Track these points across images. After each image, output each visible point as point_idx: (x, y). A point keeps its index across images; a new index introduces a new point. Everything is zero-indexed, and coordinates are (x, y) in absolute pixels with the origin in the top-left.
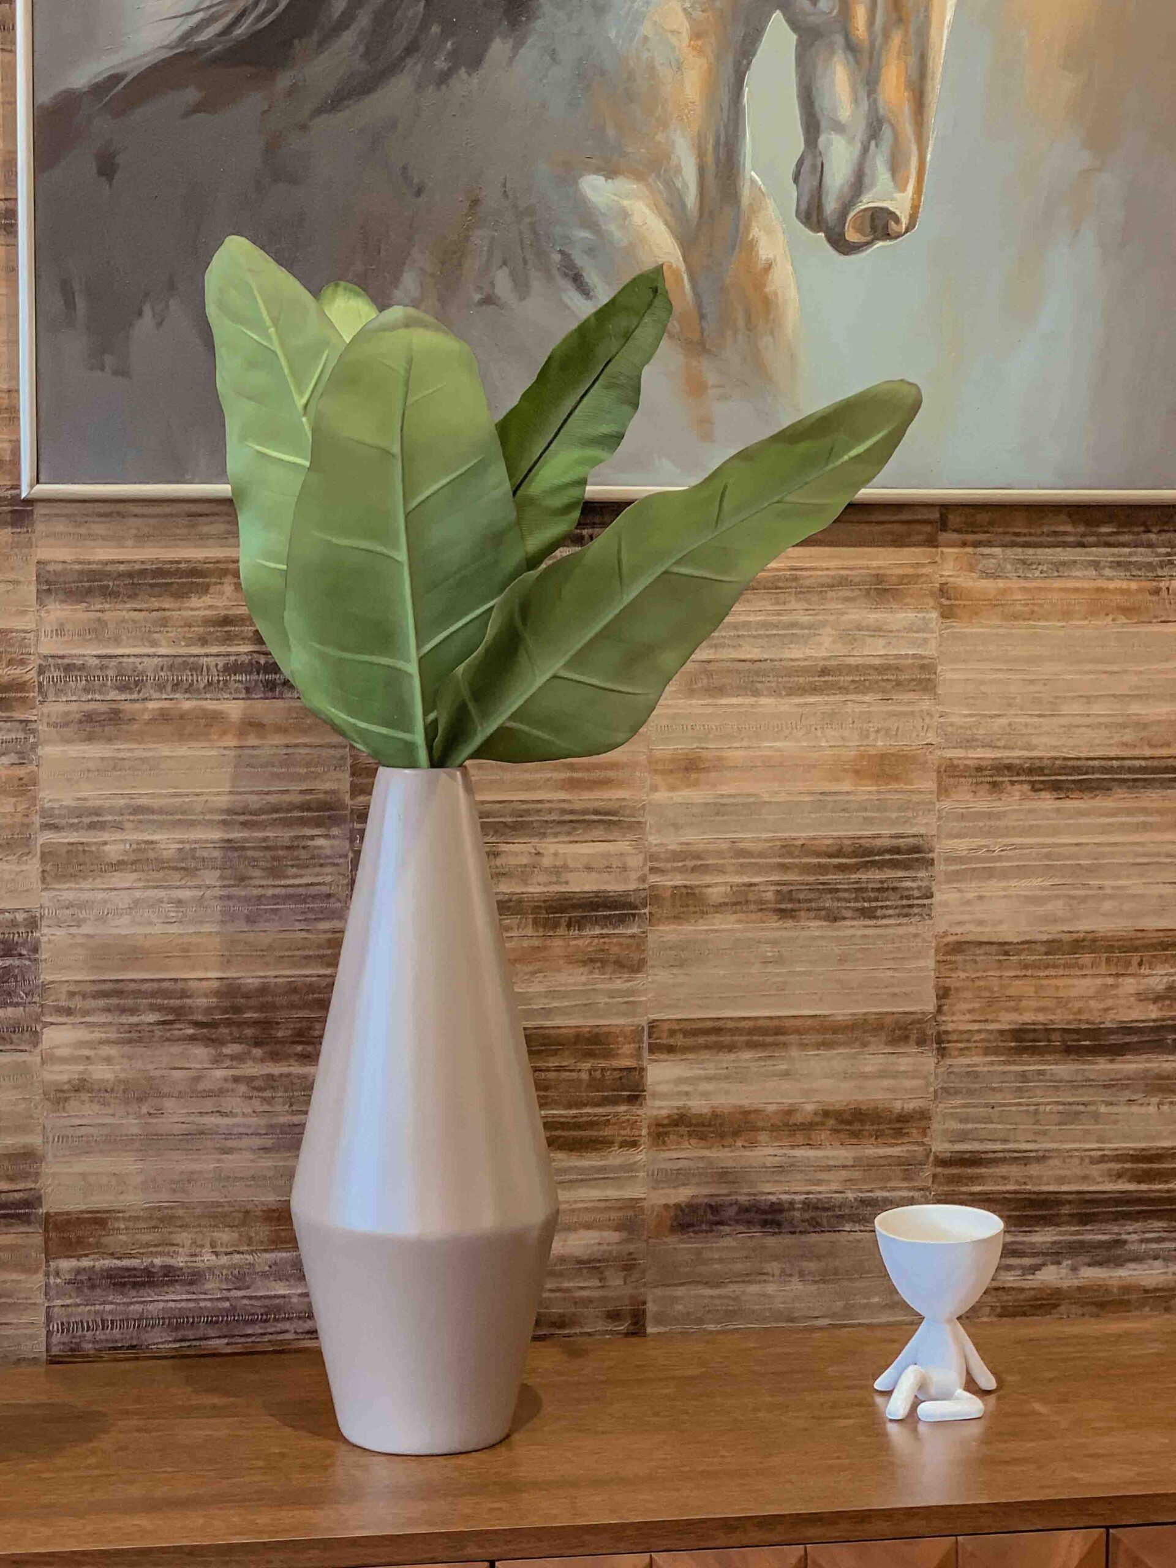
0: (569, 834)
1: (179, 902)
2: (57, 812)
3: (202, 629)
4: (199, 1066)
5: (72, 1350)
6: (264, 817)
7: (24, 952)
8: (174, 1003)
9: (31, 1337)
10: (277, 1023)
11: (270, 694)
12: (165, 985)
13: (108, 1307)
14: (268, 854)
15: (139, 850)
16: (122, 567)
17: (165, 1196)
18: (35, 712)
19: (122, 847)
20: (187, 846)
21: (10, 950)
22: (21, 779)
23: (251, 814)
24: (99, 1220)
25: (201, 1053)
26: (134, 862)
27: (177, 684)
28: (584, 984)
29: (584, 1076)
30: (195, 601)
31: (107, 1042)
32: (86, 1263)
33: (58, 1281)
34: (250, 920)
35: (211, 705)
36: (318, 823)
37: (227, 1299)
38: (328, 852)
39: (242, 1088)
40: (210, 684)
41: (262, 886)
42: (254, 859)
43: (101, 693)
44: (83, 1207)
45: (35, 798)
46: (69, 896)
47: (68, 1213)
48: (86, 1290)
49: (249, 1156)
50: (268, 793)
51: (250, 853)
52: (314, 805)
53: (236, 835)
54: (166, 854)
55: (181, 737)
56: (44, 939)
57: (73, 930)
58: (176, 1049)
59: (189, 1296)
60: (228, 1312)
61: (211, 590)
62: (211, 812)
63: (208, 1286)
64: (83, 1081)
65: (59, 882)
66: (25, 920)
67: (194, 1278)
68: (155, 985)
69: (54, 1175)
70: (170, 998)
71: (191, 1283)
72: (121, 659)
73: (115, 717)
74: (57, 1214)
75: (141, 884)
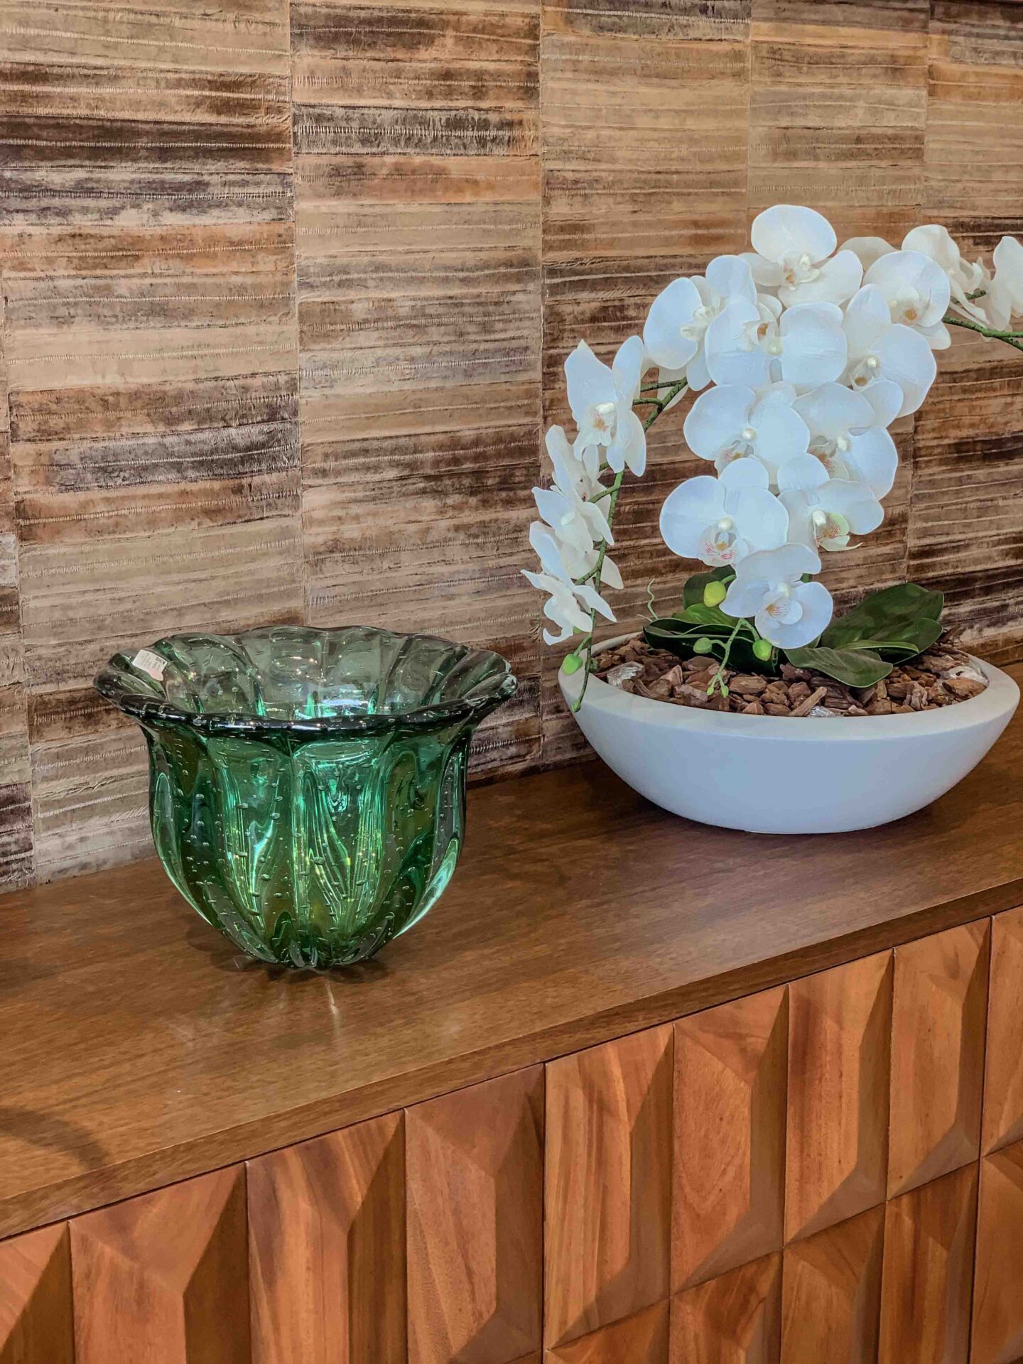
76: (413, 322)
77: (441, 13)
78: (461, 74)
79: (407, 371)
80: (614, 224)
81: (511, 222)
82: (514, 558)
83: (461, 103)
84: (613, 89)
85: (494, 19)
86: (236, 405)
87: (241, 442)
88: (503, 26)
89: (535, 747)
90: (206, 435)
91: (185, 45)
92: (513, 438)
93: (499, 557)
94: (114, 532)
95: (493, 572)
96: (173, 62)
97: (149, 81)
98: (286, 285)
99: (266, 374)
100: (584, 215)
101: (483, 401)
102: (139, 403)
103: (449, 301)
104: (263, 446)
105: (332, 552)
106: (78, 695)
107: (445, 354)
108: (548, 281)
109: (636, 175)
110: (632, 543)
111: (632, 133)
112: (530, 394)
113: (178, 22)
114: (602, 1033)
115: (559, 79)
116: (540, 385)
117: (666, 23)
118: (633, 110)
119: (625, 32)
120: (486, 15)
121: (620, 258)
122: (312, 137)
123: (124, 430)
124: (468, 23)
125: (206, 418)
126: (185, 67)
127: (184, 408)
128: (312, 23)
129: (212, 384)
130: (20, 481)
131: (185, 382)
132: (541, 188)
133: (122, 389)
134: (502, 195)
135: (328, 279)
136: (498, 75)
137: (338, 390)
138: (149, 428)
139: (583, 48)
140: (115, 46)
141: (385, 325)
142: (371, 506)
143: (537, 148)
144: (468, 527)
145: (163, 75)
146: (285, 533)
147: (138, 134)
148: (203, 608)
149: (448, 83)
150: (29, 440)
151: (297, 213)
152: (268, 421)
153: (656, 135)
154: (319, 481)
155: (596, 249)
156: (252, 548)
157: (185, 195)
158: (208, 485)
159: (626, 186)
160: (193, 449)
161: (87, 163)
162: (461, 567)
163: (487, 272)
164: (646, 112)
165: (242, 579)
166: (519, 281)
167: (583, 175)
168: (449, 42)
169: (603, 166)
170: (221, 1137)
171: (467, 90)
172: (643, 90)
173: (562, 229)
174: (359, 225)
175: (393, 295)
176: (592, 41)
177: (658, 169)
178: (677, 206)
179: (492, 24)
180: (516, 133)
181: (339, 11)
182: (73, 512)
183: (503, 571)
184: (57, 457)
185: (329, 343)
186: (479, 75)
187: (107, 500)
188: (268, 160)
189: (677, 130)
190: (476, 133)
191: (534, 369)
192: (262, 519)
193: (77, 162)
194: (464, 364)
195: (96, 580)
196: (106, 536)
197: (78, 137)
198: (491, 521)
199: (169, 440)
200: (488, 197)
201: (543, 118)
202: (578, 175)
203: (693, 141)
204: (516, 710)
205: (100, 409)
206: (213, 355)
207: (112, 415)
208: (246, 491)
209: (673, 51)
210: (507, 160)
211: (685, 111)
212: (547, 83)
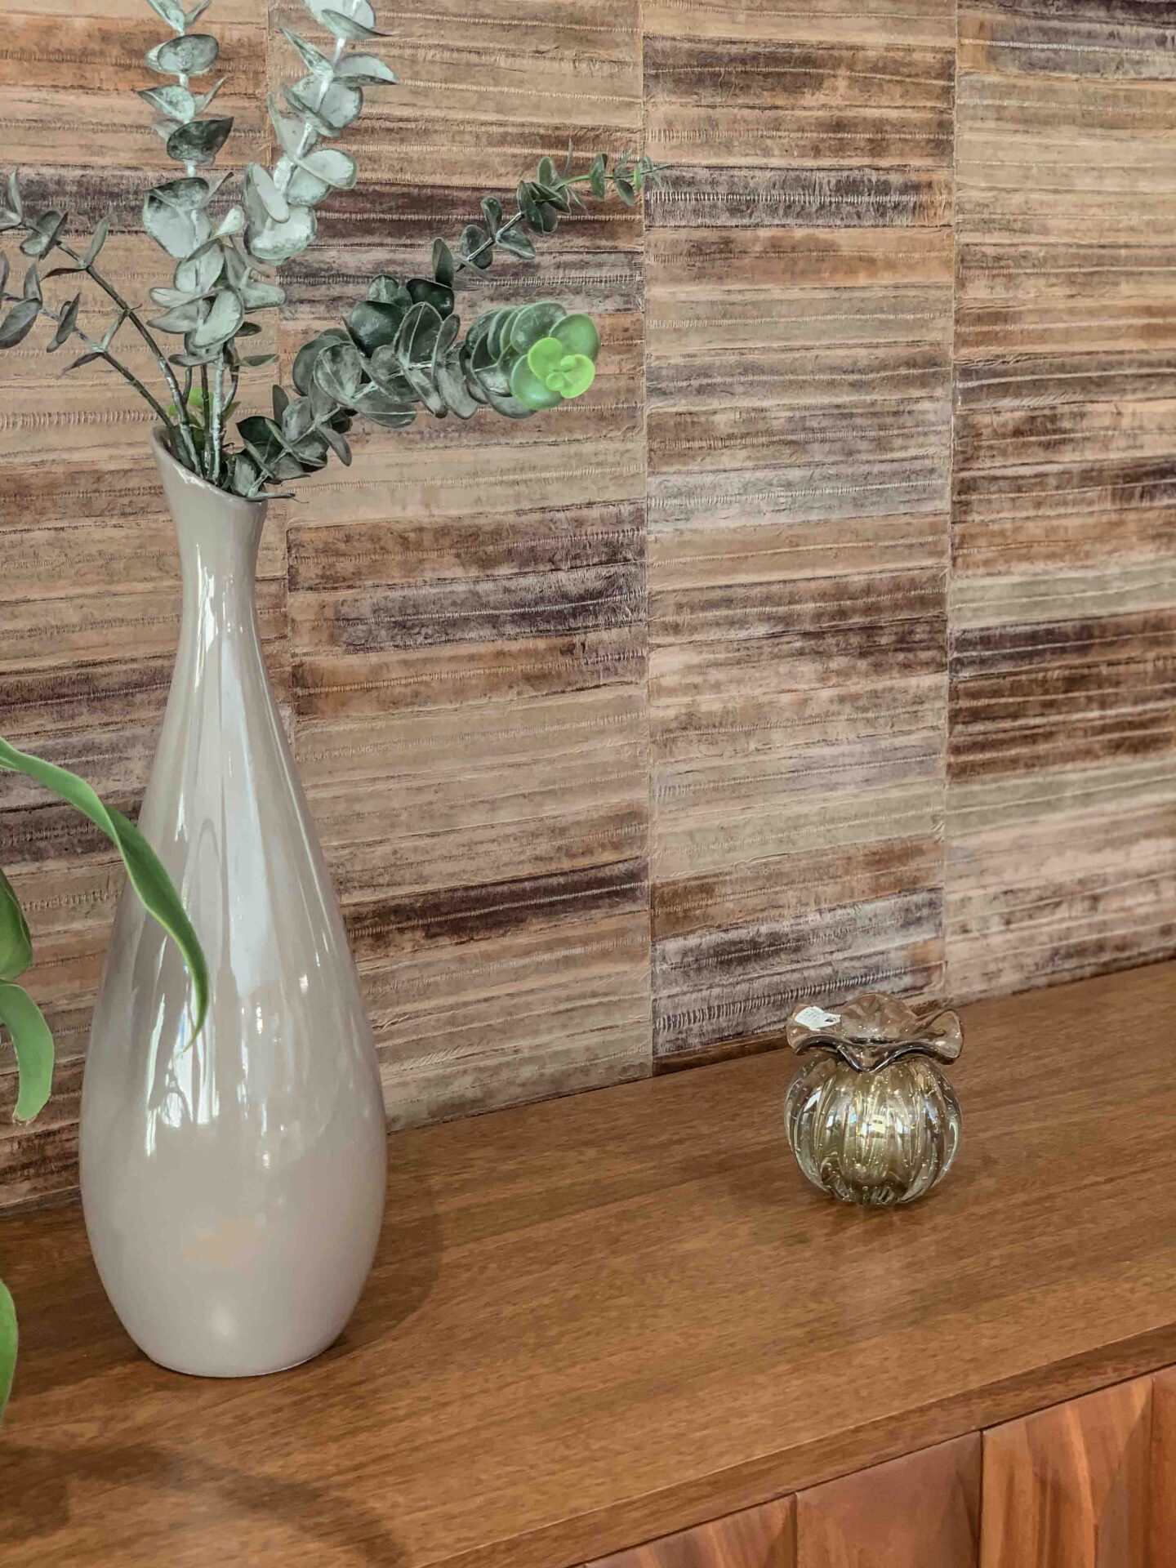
0: (1144, 389)
1: (789, 485)
2: (664, 372)
3: (815, 135)
4: (806, 687)
5: (679, 1048)
6: (871, 376)
7: (630, 556)
8: (782, 610)
9: (639, 1039)
10: (881, 628)
11: (881, 222)
12: (775, 588)
13: (716, 991)
14: (876, 421)
15: (750, 420)
16: (734, 50)
17: (771, 849)
18: (641, 240)
19: (732, 416)
20: (798, 414)
21: (615, 554)
22: (626, 330)
23: (860, 372)
24: (705, 888)
25: (808, 668)
26: (744, 436)
27: (789, 207)
28: (1153, 562)
29: (1150, 667)
30: (809, 99)
31: (716, 664)
32: (693, 941)
33: (665, 966)
34: (858, 503)
35: (822, 234)
36: (923, 380)
37: (830, 964)
38: (932, 417)
39: (848, 709)
40: (822, 207)
41: (868, 462)
42: (862, 429)
43: (712, 216)
44: (692, 873)
45: (641, 354)
46: (676, 481)
47: (674, 883)
48: (692, 973)
49: (851, 789)
50: (877, 346)
51: (859, 421)
52: (920, 360)
53: (844, 399)
54: (776, 424)
55: (793, 274)
56: (652, 538)
57: (681, 525)
58: (783, 669)
59: (795, 966)
60: (830, 979)
61: (826, 84)
62: (821, 371)
63: (813, 951)
64: (690, 715)
65: (667, 463)
66: (631, 514)
67: (796, 945)
68: (764, 589)
69: (660, 836)
70: (779, 605)
71: (797, 950)
72: (732, 172)
73: (726, 246)
74: (663, 885)
75: (750, 464)
76: (790, 437)
77: (832, 48)
78: (856, 125)
79: (782, 500)
80: (1047, 311)
81: (914, 310)
82: (913, 737)
83: (855, 162)
84: (1045, 141)
85: (899, 55)
86: (566, 542)
87: (573, 590)
88: (909, 64)
89: (935, 977)
90: (530, 581)
91: (512, 90)
92: (913, 584)
93: (894, 735)
94: (413, 704)
95: (888, 755)
96: (498, 112)
97: (467, 137)
98: (631, 391)
99: (607, 504)
100: (1006, 300)
101: (877, 537)
102: (447, 542)
103: (836, 411)
104: (600, 594)
105: (684, 729)
106: (364, 910)
107: (829, 478)
108: (960, 385)
109: (1073, 250)
110: (1060, 718)
111: (1069, 197)
112: (935, 529)
113: (503, 62)
114: (1057, 1390)
115: (978, 130)
116: (948, 518)
117: (1113, 59)
118: (1071, 169)
119: (1062, 69)
120: (887, 49)
121: (1053, 355)
122: (668, 207)
123: (429, 575)
124: (866, 60)
125: (530, 559)
126: (512, 119)
127: (503, 547)
128: (671, 61)
129: (537, 516)
130: (298, 641)
131: (505, 513)
132: (954, 267)
133: (426, 522)
134: (905, 276)
135: (685, 384)
136: (901, 126)
137: (695, 524)
138: (459, 572)
139: (1009, 90)
140: (425, 93)
141: (755, 441)
142: (735, 672)
143: (949, 217)
144: (855, 698)
145: (483, 129)
146: (628, 705)
147: (452, 204)
148: (521, 799)
149: (840, 136)
150: (311, 588)
151: (648, 301)
152: (608, 562)
153: (1099, 199)
154: (670, 639)
155: (1022, 343)
156: (584, 724)
157: (510, 281)
158: (530, 644)
159: (1061, 263)
160: (515, 598)
161: (389, 240)
162: (845, 748)
163: (883, 374)
164: (1087, 170)
165: (573, 763)
166: (923, 385)
167: (1008, 249)
168: (842, 84)
169: (1033, 238)
170: (554, 1532)
171: (862, 144)
172: (1084, 142)
173: (979, 319)
174: (724, 317)
175: (765, 404)
176: (1021, 82)
177: (1103, 241)
178: (1126, 288)
179: (895, 61)
180: (924, 198)
181: (704, 46)
182: (362, 679)
183: (900, 754)
184: (345, 610)
185: (685, 464)
186: (879, 125)
187: (405, 663)
188: (613, 236)
189: (1126, 194)
190: (872, 199)
191: (942, 498)
192: (597, 687)
193: (376, 240)
194: (854, 490)
195: (389, 765)
196: (403, 710)
197: (378, 207)
198: (884, 691)
199: (485, 587)
200: (887, 279)
201: (957, 178)
202: (1001, 251)
203: (1145, 207)
204: (912, 929)
205: (398, 548)
206: (538, 480)
207: (413, 556)
208: (578, 651)
209: (1122, 94)
210: (909, 233)
211: (1137, 169)
212: (965, 135)
